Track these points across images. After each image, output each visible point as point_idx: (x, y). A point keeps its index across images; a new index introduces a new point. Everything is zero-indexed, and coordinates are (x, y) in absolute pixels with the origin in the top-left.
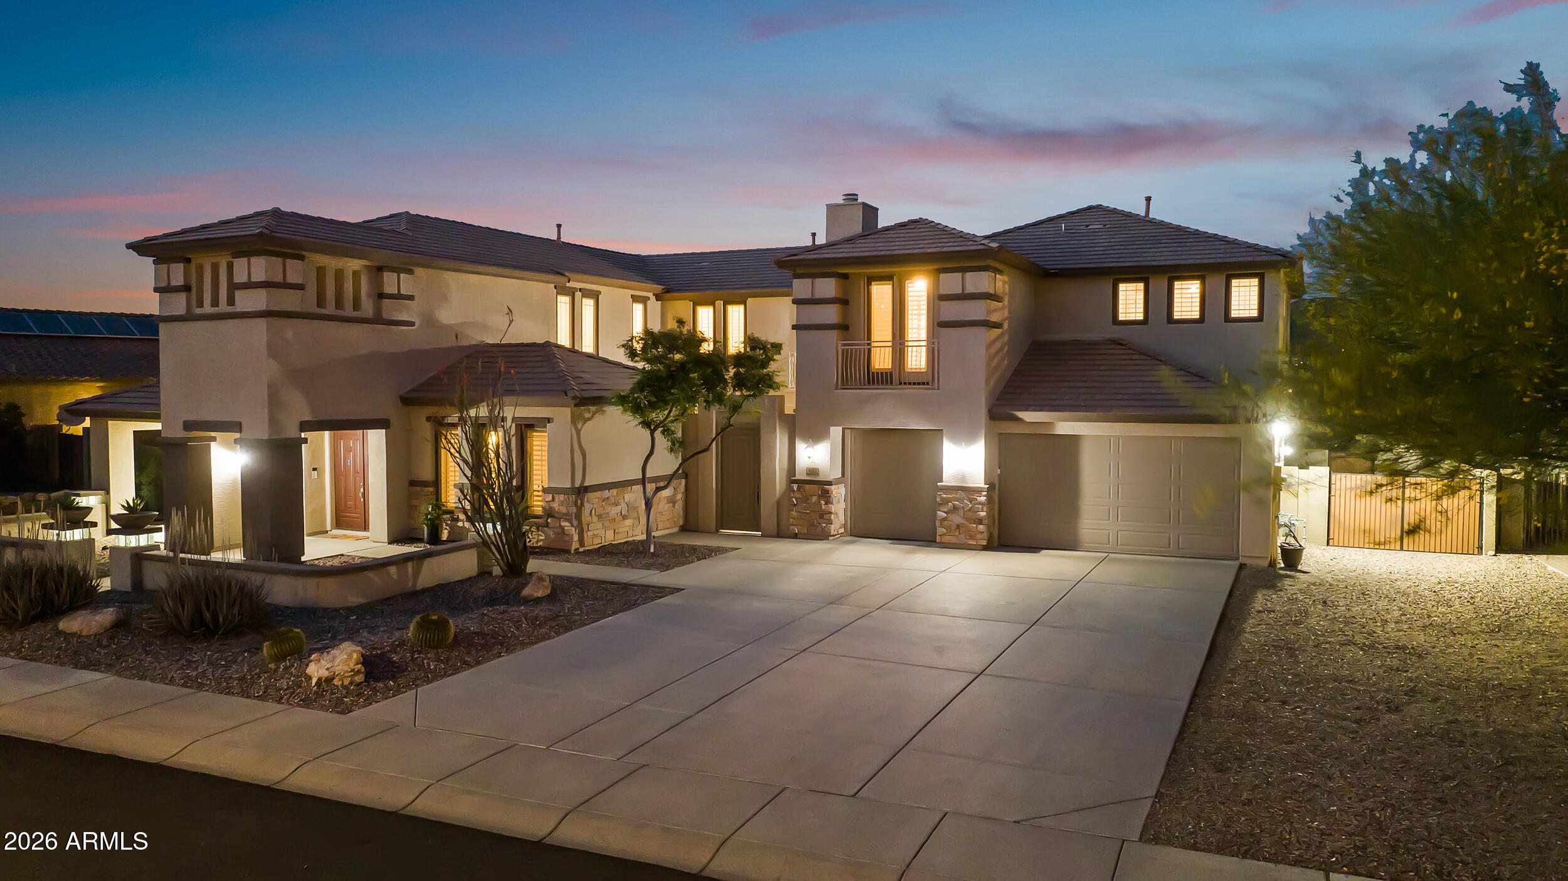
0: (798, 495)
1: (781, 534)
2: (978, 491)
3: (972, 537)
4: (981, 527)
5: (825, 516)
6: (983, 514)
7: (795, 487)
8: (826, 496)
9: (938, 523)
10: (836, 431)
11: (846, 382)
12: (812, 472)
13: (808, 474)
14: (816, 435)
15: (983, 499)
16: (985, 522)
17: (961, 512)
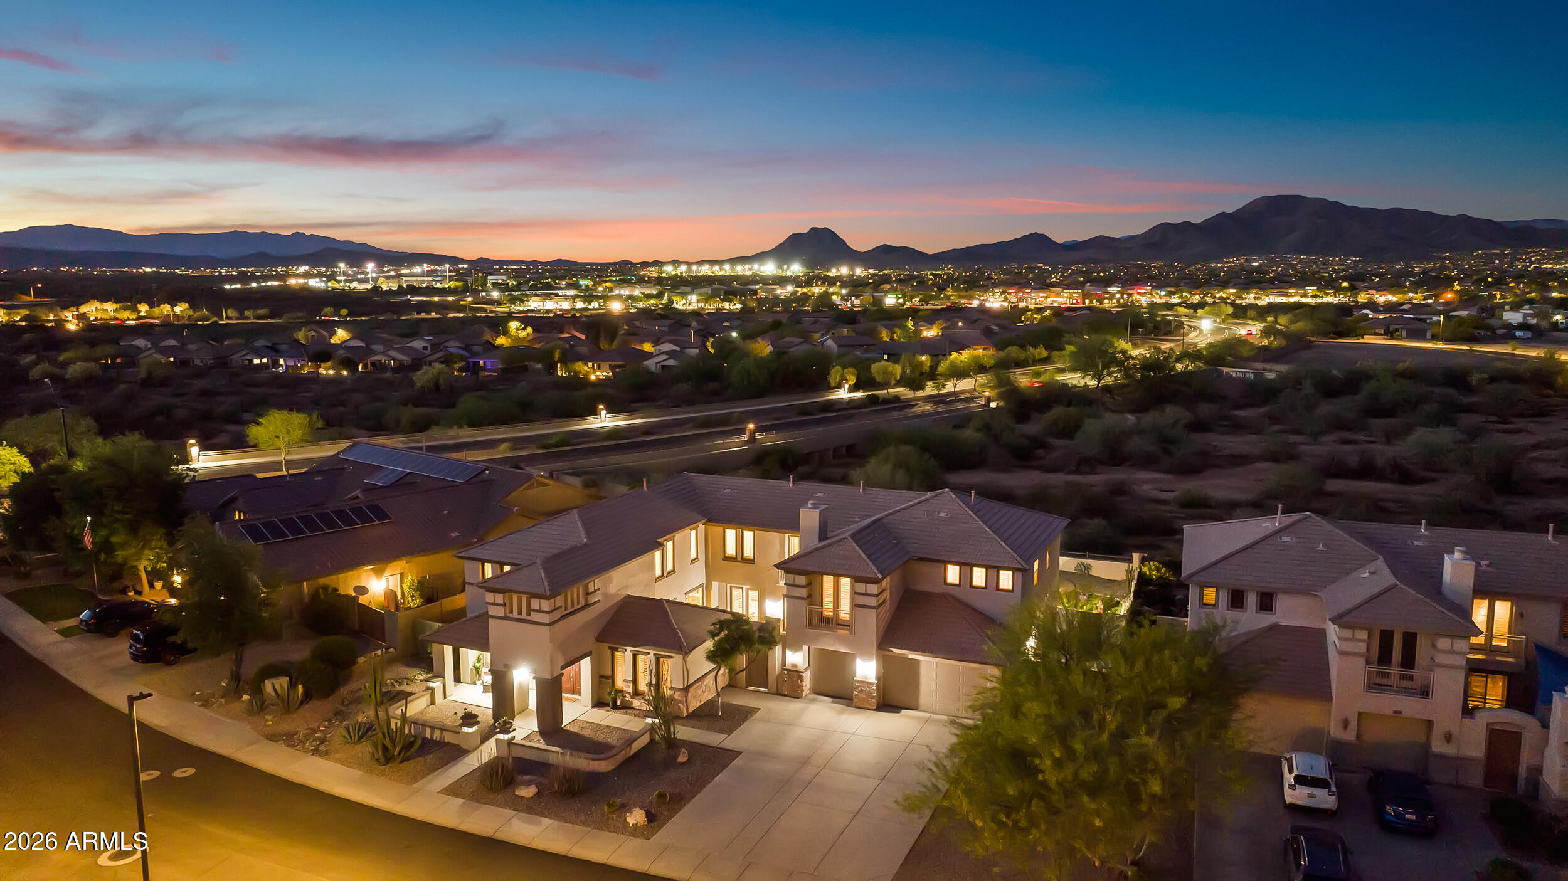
0: (787, 676)
1: (779, 693)
2: (873, 684)
3: (870, 705)
4: (873, 700)
5: (801, 687)
6: (875, 694)
7: (786, 672)
8: (801, 678)
9: (854, 696)
10: (805, 648)
11: (811, 625)
12: (795, 666)
13: (792, 667)
14: (796, 647)
15: (875, 688)
16: (876, 698)
17: (864, 692)
